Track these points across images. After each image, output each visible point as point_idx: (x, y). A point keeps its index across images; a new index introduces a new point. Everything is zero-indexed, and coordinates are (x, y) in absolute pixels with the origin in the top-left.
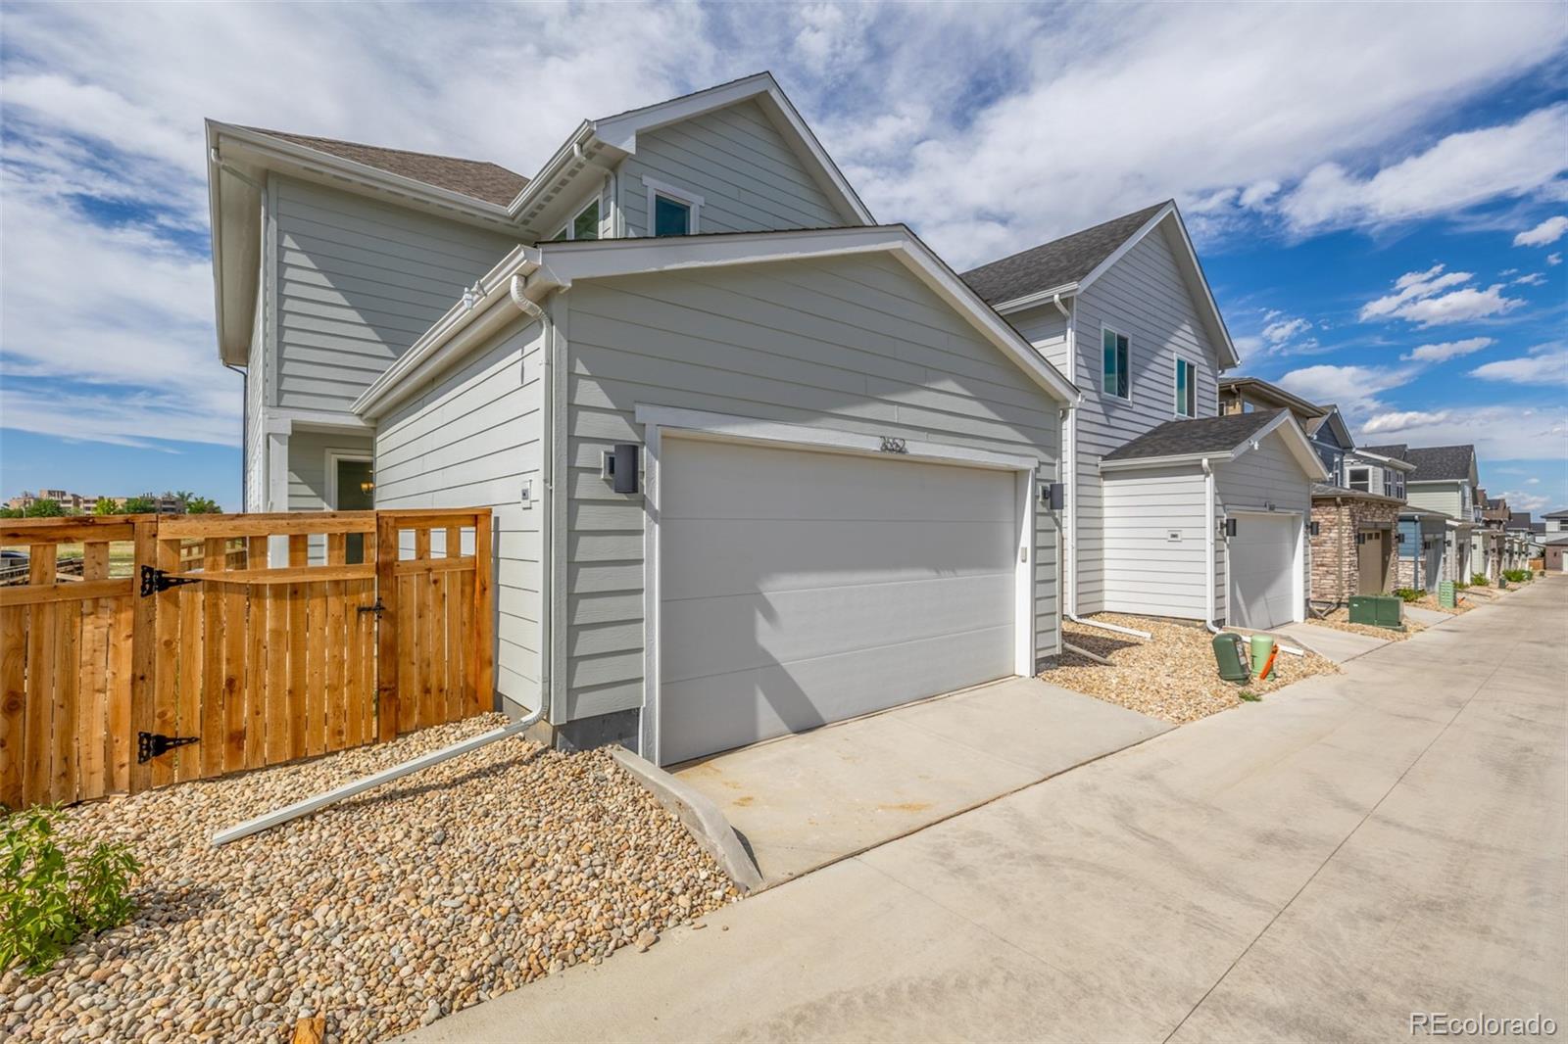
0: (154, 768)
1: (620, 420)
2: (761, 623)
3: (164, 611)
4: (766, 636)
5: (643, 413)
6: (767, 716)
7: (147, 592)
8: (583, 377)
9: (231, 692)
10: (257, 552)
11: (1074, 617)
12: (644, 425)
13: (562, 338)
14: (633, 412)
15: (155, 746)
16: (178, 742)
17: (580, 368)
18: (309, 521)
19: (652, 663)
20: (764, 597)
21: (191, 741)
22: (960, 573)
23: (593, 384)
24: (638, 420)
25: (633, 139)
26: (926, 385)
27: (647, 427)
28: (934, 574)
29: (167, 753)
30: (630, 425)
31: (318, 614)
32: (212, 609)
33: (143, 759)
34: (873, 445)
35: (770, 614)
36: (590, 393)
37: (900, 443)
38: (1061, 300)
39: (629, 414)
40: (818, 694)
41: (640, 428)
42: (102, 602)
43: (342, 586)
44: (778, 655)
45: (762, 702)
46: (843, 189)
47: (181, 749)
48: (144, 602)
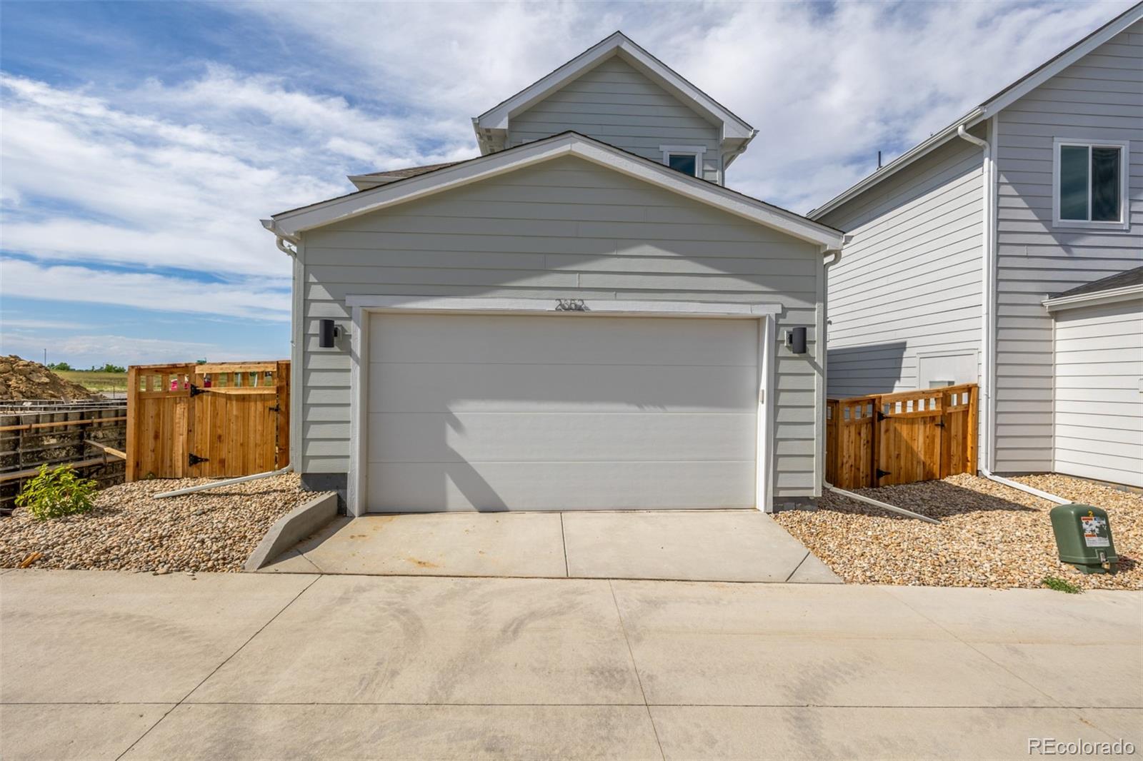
0: (194, 470)
1: (337, 305)
2: (451, 433)
3: (198, 404)
4: (454, 440)
5: (350, 301)
6: (455, 495)
7: (192, 396)
8: (314, 283)
9: (220, 441)
10: (230, 379)
11: (987, 473)
12: (351, 307)
13: (300, 264)
14: (345, 300)
15: (194, 460)
16: (202, 460)
17: (312, 279)
18: (249, 366)
19: (354, 448)
20: (454, 416)
21: (206, 460)
22: (669, 409)
23: (320, 287)
24: (348, 304)
25: (506, 119)
26: (615, 253)
27: (354, 309)
28: (637, 408)
29: (199, 464)
30: (343, 308)
31: (253, 409)
32: (214, 404)
33: (191, 465)
34: (550, 306)
35: (457, 426)
36: (318, 292)
37: (579, 303)
38: (967, 131)
39: (341, 302)
40: (501, 487)
41: (349, 309)
42: (182, 399)
43: (263, 397)
44: (466, 457)
45: (451, 485)
46: (696, 97)
47: (203, 463)
48: (192, 399)
